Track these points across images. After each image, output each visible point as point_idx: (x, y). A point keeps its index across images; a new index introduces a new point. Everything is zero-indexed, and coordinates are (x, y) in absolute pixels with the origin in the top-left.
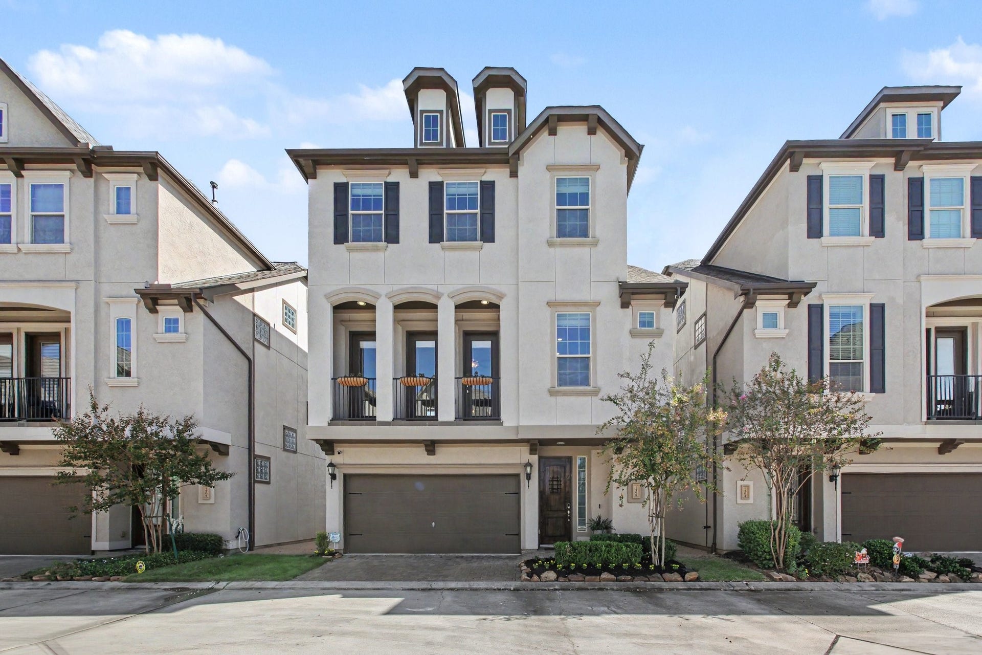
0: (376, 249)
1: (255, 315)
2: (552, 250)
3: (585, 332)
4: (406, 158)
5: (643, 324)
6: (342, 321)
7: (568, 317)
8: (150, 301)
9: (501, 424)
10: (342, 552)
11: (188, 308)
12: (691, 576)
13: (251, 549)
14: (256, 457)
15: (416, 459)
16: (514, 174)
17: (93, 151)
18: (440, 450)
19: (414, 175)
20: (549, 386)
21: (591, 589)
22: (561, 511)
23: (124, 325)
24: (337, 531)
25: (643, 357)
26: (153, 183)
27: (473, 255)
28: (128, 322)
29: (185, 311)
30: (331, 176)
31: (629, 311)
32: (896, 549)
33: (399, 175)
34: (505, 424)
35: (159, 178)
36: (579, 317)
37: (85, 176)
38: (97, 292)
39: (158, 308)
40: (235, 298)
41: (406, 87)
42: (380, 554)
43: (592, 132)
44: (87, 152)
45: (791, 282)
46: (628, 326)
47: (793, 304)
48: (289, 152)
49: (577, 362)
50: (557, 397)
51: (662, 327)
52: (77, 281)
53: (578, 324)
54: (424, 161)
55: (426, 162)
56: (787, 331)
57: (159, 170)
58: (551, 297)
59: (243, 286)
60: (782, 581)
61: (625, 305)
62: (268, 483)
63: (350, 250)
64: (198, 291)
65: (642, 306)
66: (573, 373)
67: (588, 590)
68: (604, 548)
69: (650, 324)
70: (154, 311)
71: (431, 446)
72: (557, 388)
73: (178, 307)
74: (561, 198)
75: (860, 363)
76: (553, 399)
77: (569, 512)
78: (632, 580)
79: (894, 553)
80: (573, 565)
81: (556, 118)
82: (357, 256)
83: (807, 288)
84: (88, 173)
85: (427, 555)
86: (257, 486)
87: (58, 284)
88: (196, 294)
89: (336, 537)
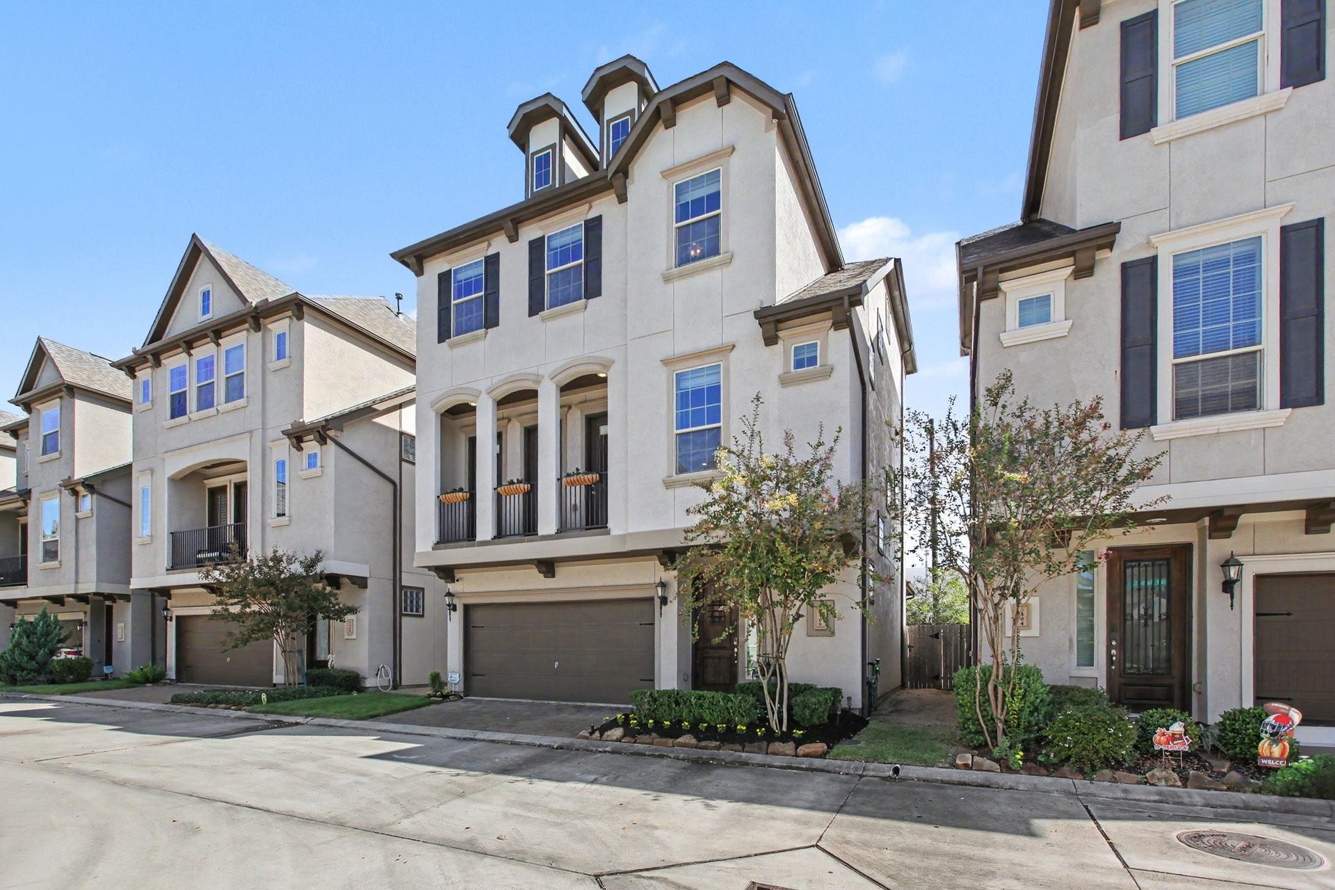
0: (476, 339)
1: (401, 433)
2: (670, 286)
3: (714, 392)
4: (499, 222)
5: (799, 364)
6: (463, 427)
7: (690, 376)
8: (294, 440)
9: (608, 533)
10: (462, 695)
11: (323, 440)
12: (809, 748)
13: (395, 688)
14: (402, 587)
15: (531, 584)
16: (622, 199)
17: (256, 307)
18: (561, 571)
19: (513, 238)
20: (665, 475)
21: (648, 756)
22: (724, 648)
23: (281, 465)
24: (457, 671)
25: (747, 423)
26: (301, 322)
27: (579, 318)
28: (283, 463)
29: (321, 445)
30: (436, 267)
31: (778, 348)
32: (1268, 728)
33: (499, 244)
34: (613, 533)
35: (305, 315)
36: (706, 372)
37: (256, 332)
38: (264, 438)
39: (302, 445)
40: (375, 420)
41: (511, 132)
42: (480, 698)
43: (723, 101)
44: (252, 310)
45: (1082, 230)
46: (778, 370)
47: (1084, 271)
48: (393, 255)
49: (704, 435)
50: (677, 490)
51: (830, 361)
52: (251, 432)
53: (705, 382)
54: (521, 218)
55: (525, 217)
56: (1070, 323)
57: (305, 309)
58: (668, 350)
59: (380, 407)
60: (971, 769)
61: (770, 340)
62: (422, 616)
63: (451, 347)
64: (324, 423)
65: (794, 337)
66: (697, 453)
67: (645, 755)
68: (693, 701)
69: (812, 361)
70: (300, 449)
71: (547, 566)
72: (675, 477)
73: (314, 442)
74: (683, 211)
75: (1255, 352)
76: (671, 492)
77: (736, 650)
78: (719, 748)
79: (1263, 735)
80: (651, 721)
81: (669, 102)
82: (459, 351)
83: (1106, 235)
84: (257, 327)
85: (546, 702)
86: (404, 619)
87: (239, 437)
88: (323, 427)
89: (454, 676)
